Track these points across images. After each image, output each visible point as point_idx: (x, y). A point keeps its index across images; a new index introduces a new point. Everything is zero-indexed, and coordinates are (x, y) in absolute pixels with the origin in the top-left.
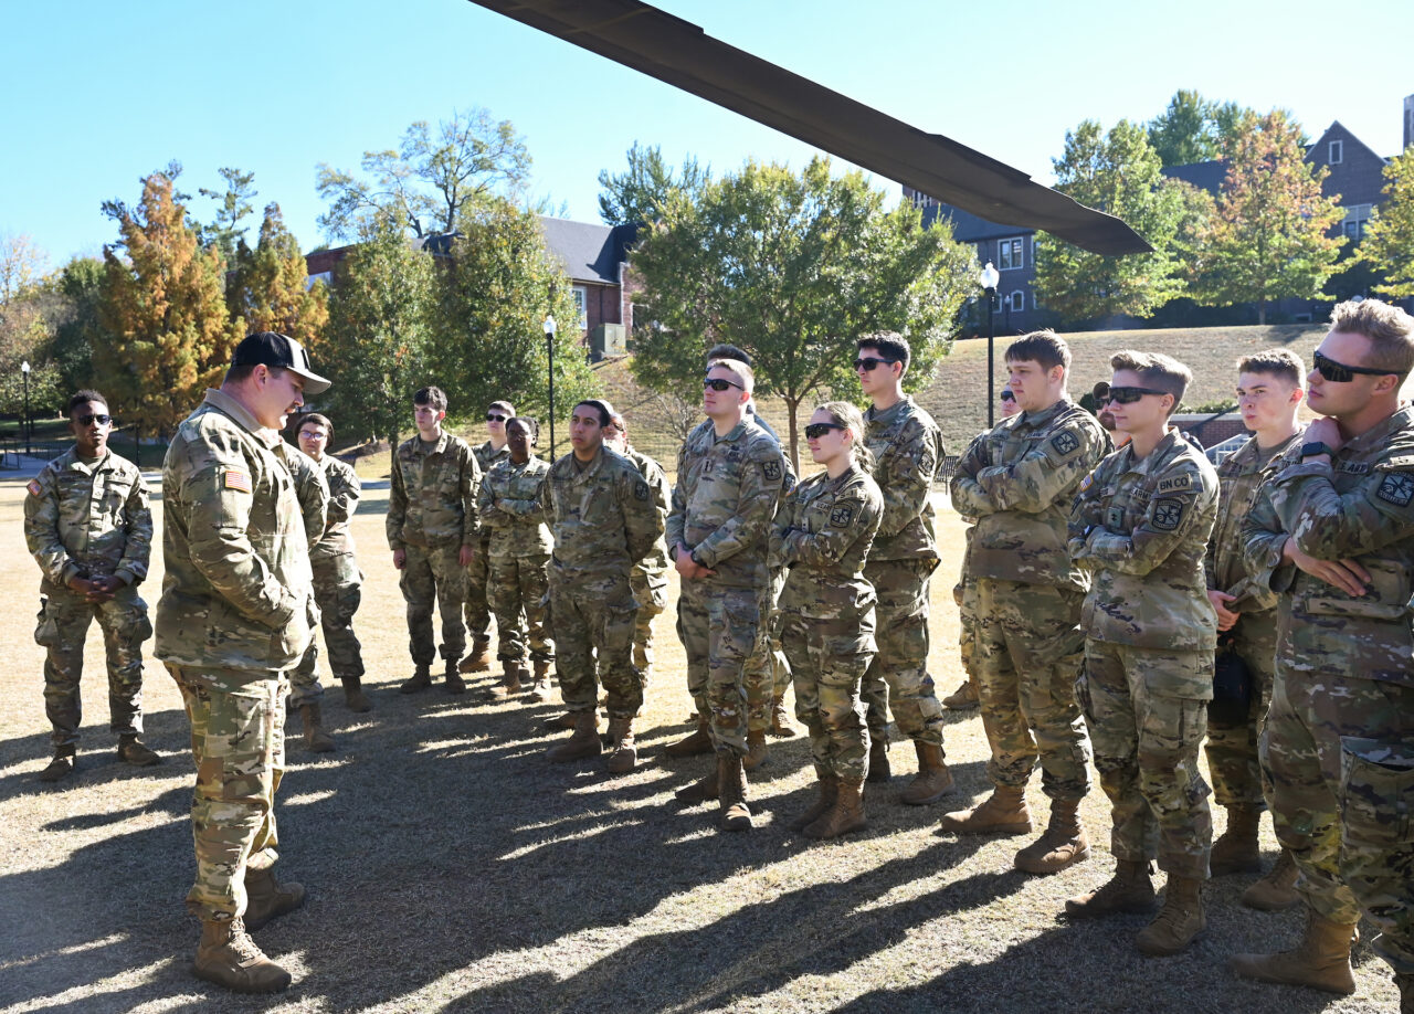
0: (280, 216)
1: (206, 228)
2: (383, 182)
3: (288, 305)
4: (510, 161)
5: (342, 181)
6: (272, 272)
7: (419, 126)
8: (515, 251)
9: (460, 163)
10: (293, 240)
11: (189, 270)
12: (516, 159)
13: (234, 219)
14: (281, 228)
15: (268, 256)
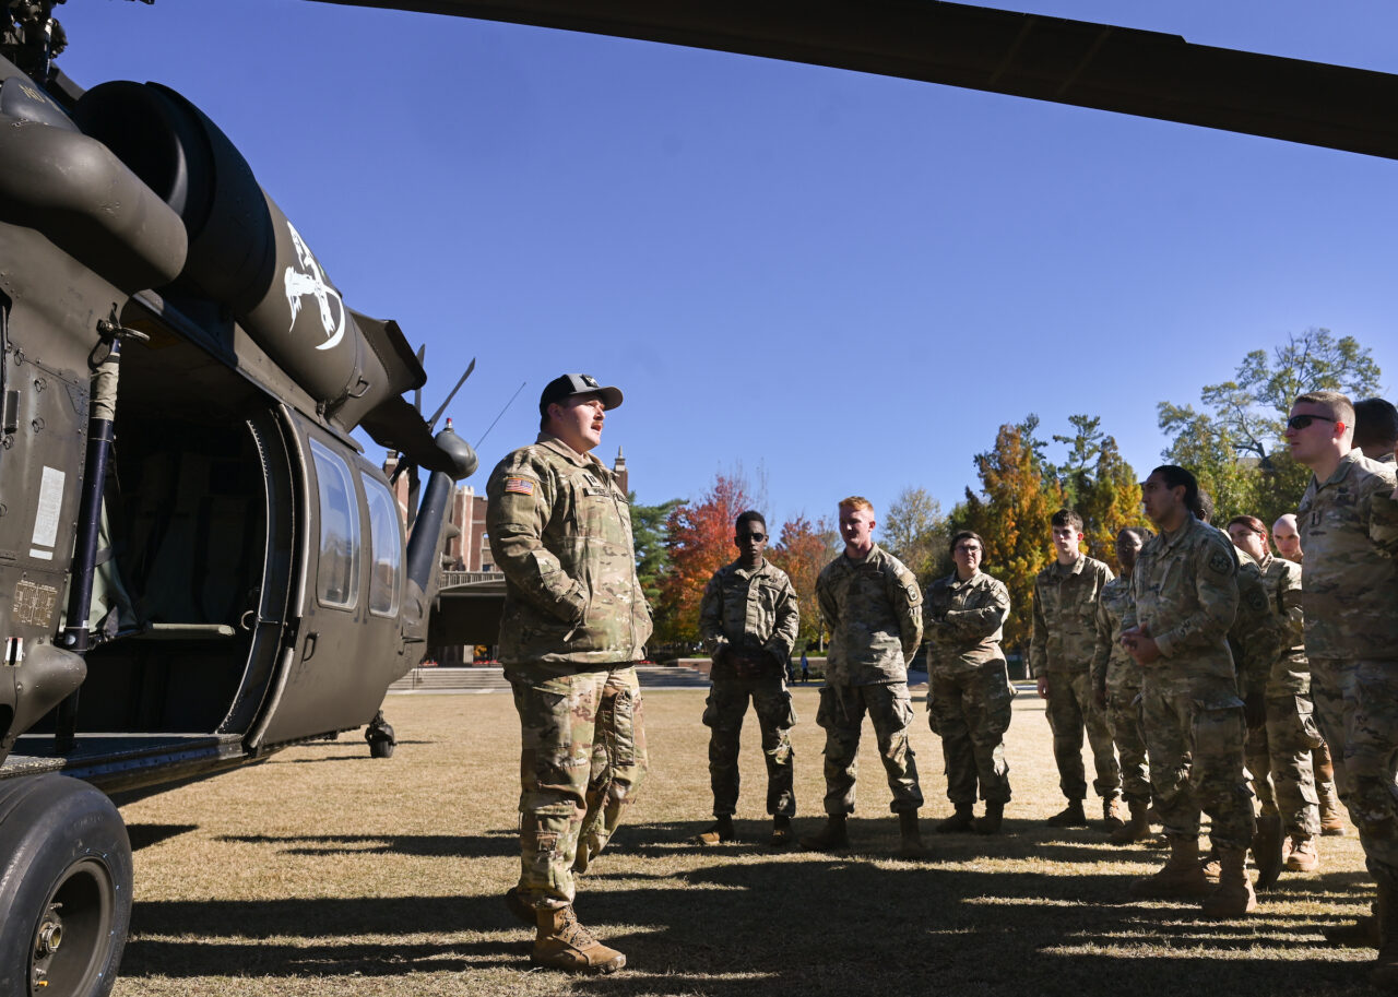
0: (1115, 448)
1: (1060, 469)
2: (1223, 412)
4: (1355, 376)
5: (1182, 415)
6: (1109, 499)
7: (1258, 356)
9: (1300, 385)
10: (1127, 467)
11: (1034, 503)
12: (1360, 372)
13: (1084, 459)
14: (1117, 458)
15: (1105, 485)
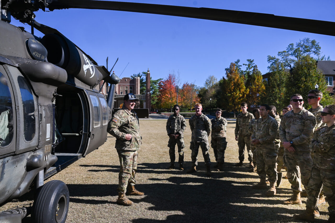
0: (257, 67)
1: (244, 71)
2: (282, 58)
3: (258, 85)
4: (314, 49)
5: (273, 59)
6: (254, 79)
7: (292, 45)
9: (301, 51)
10: (260, 72)
11: (238, 80)
12: (316, 48)
13: (250, 69)
14: (257, 70)
15: (254, 76)
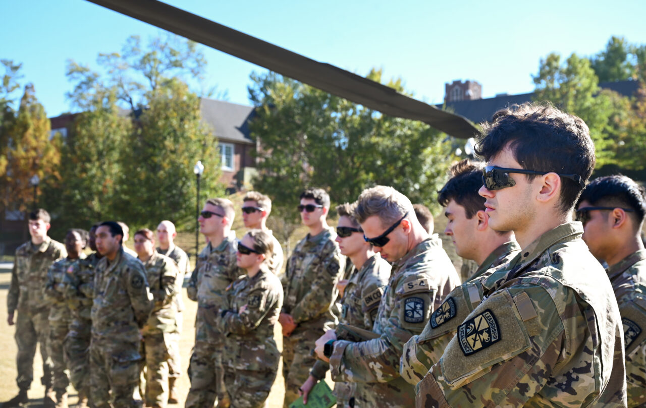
0: (35, 92)
2: (110, 72)
3: (35, 149)
4: (193, 62)
5: (82, 71)
6: (25, 127)
7: (136, 38)
8: (182, 120)
9: (160, 62)
10: (41, 107)
13: (8, 92)
14: (34, 99)
15: (24, 117)
